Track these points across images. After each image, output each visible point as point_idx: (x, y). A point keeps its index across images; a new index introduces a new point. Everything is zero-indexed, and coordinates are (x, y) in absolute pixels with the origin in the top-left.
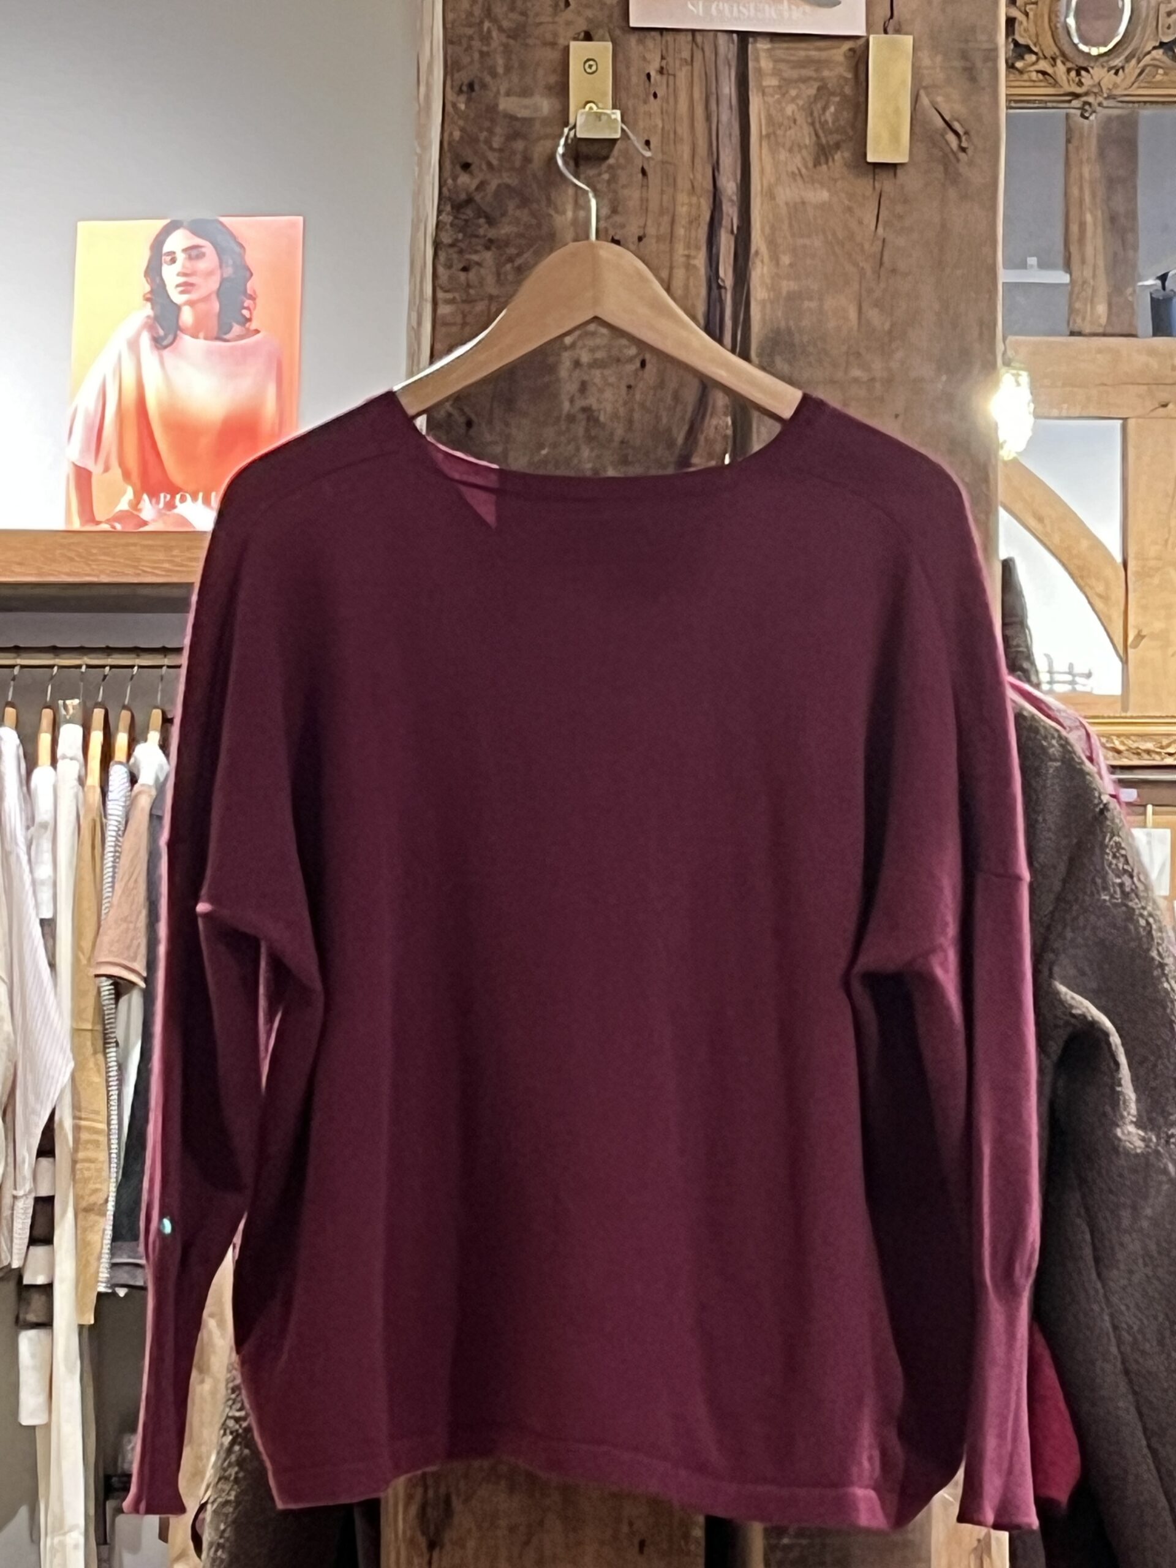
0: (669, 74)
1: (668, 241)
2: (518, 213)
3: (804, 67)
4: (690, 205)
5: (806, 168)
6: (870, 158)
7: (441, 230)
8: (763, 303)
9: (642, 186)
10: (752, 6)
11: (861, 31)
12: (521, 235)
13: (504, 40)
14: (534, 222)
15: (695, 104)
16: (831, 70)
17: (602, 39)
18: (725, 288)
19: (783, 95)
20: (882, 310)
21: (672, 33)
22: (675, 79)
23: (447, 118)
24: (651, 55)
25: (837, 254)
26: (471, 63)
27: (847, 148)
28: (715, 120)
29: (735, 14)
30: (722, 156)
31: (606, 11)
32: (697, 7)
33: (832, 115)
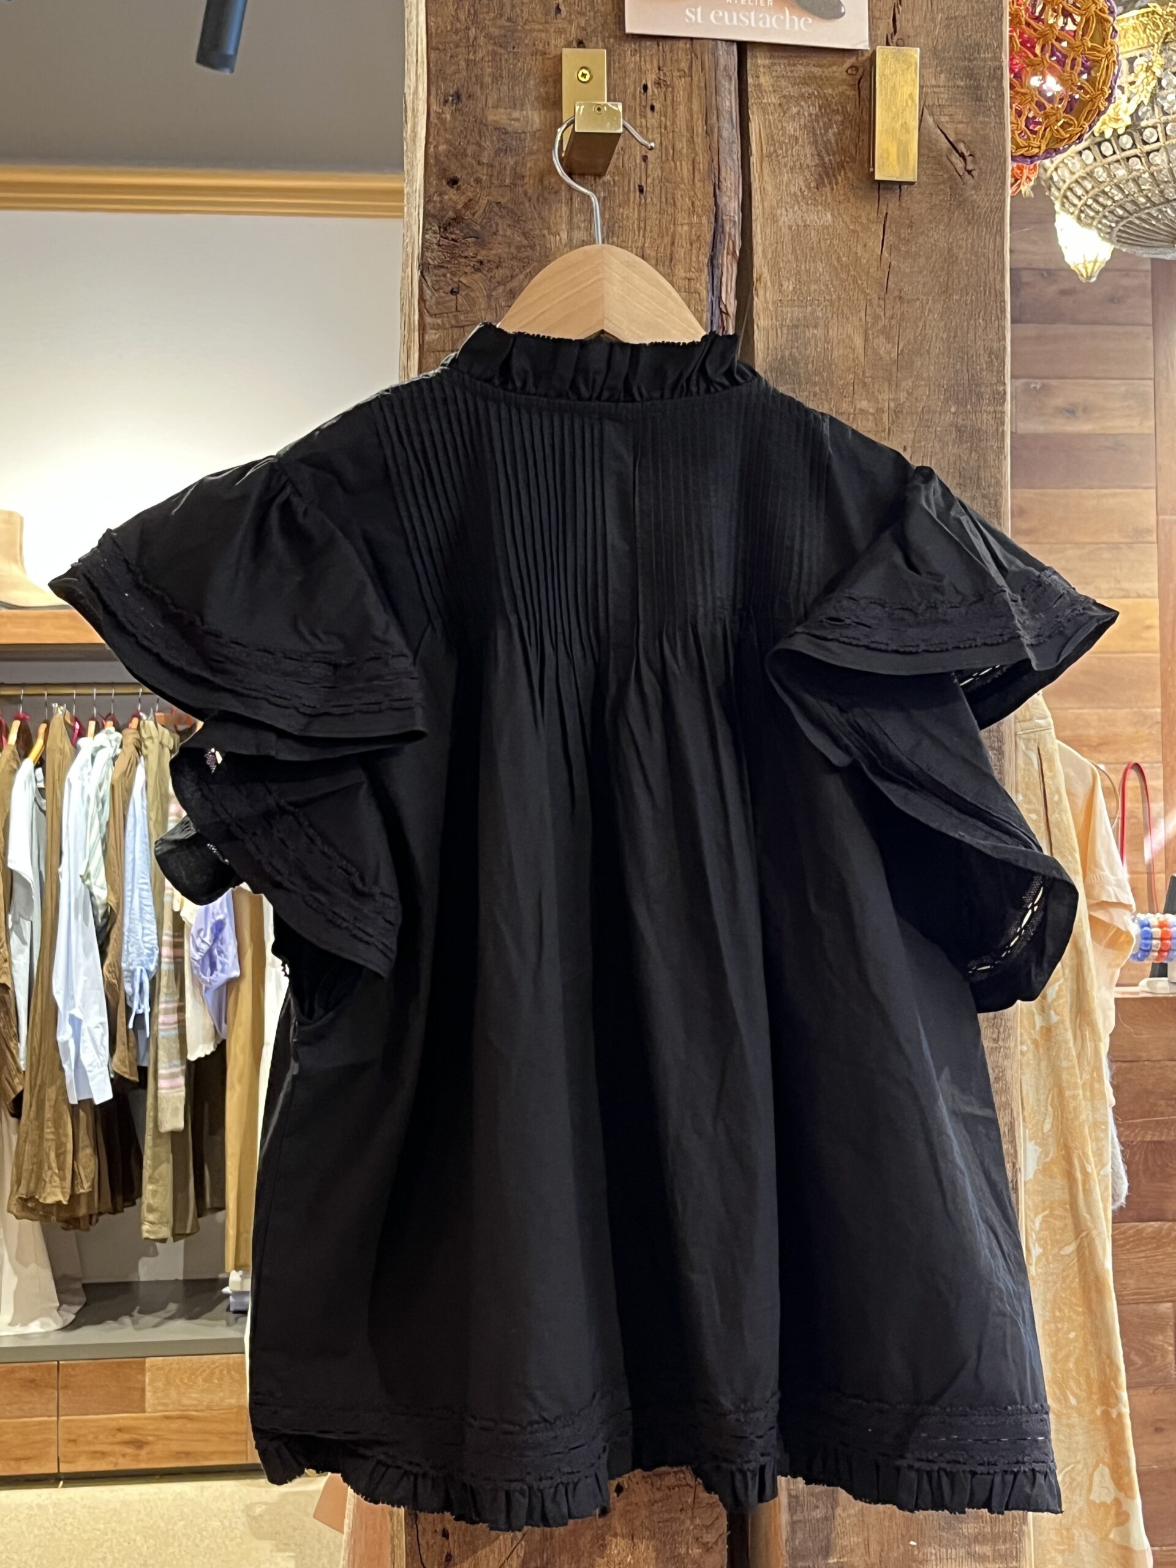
0: (667, 86)
1: (667, 263)
2: (509, 233)
3: (805, 84)
4: (691, 225)
5: (809, 188)
6: (877, 177)
7: (428, 249)
8: (766, 331)
9: (640, 204)
10: (753, 14)
11: (863, 44)
12: (513, 257)
13: (490, 48)
14: (525, 242)
15: (695, 117)
16: (832, 87)
17: (597, 46)
18: (727, 314)
19: (785, 113)
20: (888, 339)
21: (669, 42)
22: (673, 92)
23: (432, 130)
24: (649, 67)
25: (842, 281)
26: (458, 72)
27: (851, 168)
28: (716, 135)
29: (735, 22)
30: (723, 174)
31: (600, 20)
32: (695, 14)
33: (834, 134)
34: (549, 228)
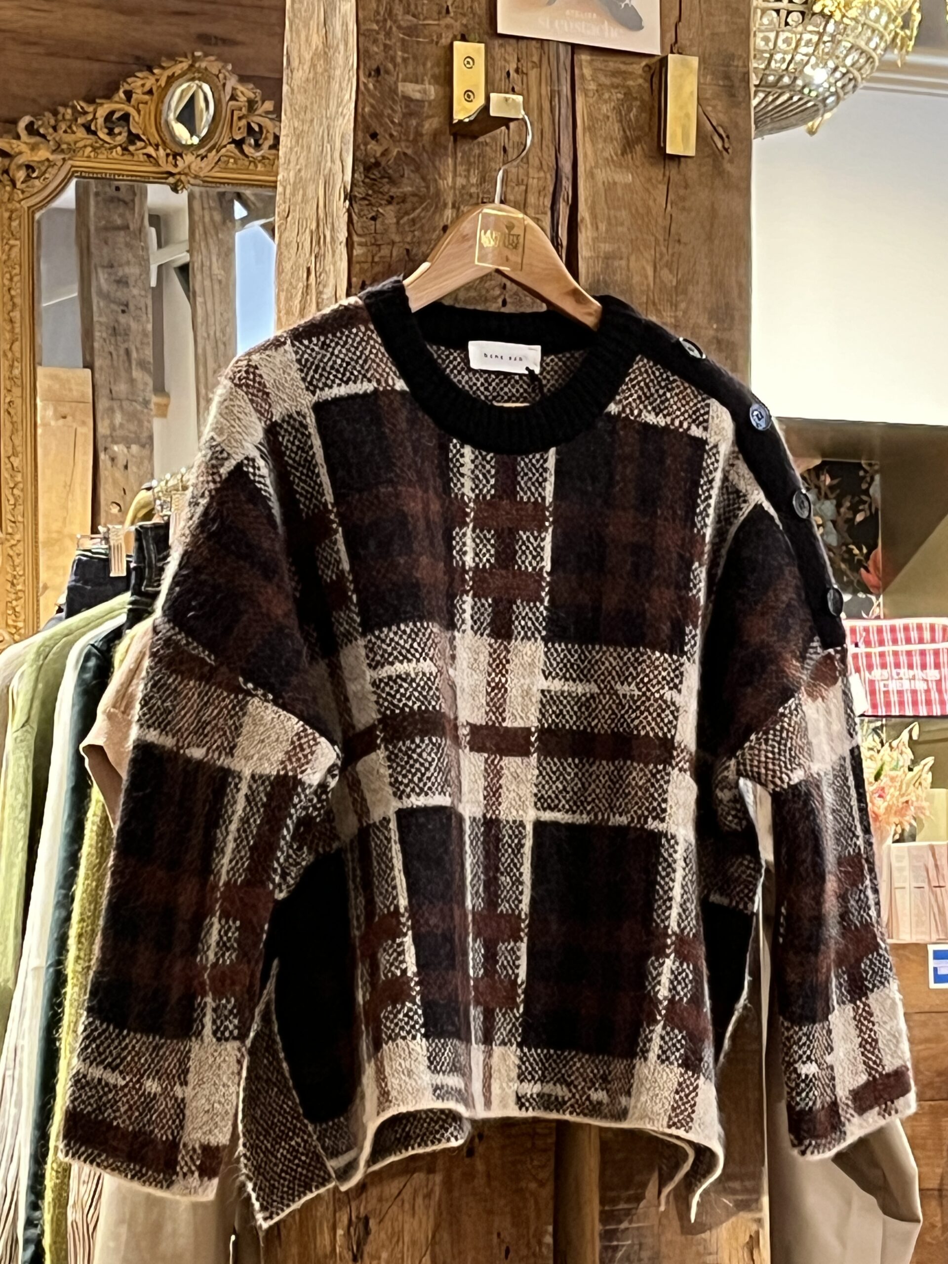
0: (523, 73)
2: (412, 175)
3: (614, 76)
4: (539, 179)
5: (616, 155)
6: (668, 151)
7: (356, 185)
8: (587, 259)
9: (504, 160)
10: (583, 24)
11: (657, 51)
12: (414, 195)
13: (402, 36)
14: (423, 184)
15: (543, 98)
16: (635, 79)
17: (476, 41)
18: (562, 246)
19: (600, 97)
20: (671, 271)
21: (525, 41)
22: (528, 78)
23: (360, 97)
24: (511, 57)
25: (639, 225)
26: (378, 53)
27: (646, 141)
28: (557, 113)
29: (571, 29)
30: (561, 142)
31: (477, 19)
32: (544, 22)
33: (634, 115)
34: (439, 175)
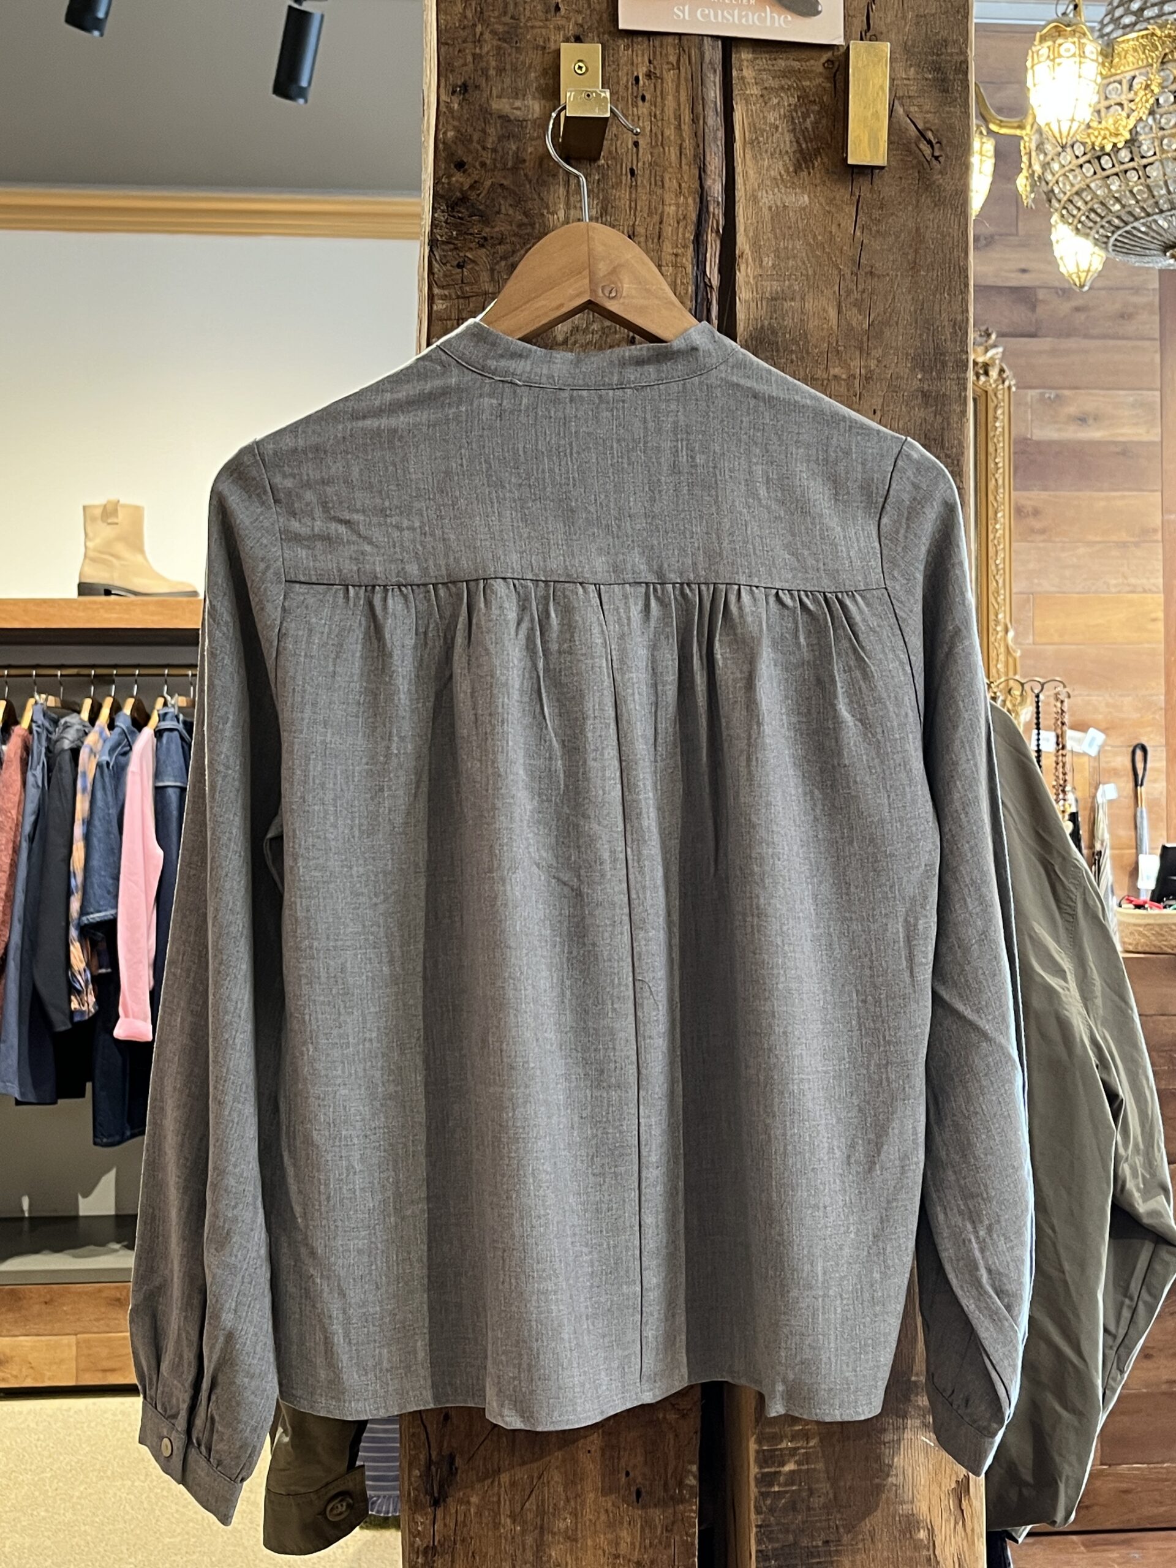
0: (656, 77)
1: (656, 240)
2: (511, 212)
3: (785, 76)
4: (678, 205)
5: (787, 171)
6: (850, 162)
7: (436, 226)
8: (748, 302)
9: (631, 186)
10: (736, 12)
11: (839, 41)
13: (495, 43)
14: (525, 220)
15: (682, 107)
16: (810, 79)
17: (592, 41)
18: (711, 287)
19: (766, 103)
20: (860, 311)
21: (659, 38)
22: (662, 83)
23: (441, 118)
24: (640, 59)
25: (818, 257)
26: (465, 65)
27: (827, 154)
28: (701, 122)
29: (720, 19)
30: (708, 158)
31: (596, 17)
32: (683, 12)
33: (811, 123)
34: (547, 207)
